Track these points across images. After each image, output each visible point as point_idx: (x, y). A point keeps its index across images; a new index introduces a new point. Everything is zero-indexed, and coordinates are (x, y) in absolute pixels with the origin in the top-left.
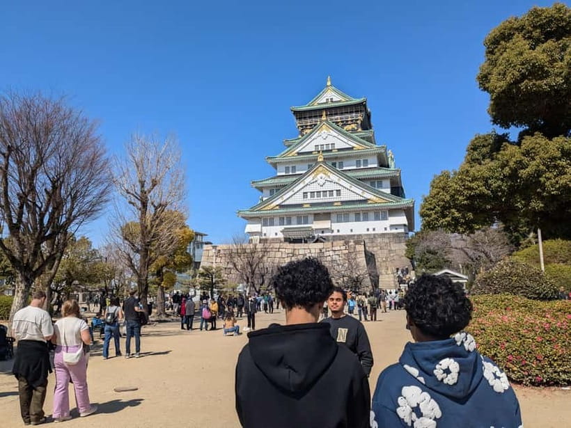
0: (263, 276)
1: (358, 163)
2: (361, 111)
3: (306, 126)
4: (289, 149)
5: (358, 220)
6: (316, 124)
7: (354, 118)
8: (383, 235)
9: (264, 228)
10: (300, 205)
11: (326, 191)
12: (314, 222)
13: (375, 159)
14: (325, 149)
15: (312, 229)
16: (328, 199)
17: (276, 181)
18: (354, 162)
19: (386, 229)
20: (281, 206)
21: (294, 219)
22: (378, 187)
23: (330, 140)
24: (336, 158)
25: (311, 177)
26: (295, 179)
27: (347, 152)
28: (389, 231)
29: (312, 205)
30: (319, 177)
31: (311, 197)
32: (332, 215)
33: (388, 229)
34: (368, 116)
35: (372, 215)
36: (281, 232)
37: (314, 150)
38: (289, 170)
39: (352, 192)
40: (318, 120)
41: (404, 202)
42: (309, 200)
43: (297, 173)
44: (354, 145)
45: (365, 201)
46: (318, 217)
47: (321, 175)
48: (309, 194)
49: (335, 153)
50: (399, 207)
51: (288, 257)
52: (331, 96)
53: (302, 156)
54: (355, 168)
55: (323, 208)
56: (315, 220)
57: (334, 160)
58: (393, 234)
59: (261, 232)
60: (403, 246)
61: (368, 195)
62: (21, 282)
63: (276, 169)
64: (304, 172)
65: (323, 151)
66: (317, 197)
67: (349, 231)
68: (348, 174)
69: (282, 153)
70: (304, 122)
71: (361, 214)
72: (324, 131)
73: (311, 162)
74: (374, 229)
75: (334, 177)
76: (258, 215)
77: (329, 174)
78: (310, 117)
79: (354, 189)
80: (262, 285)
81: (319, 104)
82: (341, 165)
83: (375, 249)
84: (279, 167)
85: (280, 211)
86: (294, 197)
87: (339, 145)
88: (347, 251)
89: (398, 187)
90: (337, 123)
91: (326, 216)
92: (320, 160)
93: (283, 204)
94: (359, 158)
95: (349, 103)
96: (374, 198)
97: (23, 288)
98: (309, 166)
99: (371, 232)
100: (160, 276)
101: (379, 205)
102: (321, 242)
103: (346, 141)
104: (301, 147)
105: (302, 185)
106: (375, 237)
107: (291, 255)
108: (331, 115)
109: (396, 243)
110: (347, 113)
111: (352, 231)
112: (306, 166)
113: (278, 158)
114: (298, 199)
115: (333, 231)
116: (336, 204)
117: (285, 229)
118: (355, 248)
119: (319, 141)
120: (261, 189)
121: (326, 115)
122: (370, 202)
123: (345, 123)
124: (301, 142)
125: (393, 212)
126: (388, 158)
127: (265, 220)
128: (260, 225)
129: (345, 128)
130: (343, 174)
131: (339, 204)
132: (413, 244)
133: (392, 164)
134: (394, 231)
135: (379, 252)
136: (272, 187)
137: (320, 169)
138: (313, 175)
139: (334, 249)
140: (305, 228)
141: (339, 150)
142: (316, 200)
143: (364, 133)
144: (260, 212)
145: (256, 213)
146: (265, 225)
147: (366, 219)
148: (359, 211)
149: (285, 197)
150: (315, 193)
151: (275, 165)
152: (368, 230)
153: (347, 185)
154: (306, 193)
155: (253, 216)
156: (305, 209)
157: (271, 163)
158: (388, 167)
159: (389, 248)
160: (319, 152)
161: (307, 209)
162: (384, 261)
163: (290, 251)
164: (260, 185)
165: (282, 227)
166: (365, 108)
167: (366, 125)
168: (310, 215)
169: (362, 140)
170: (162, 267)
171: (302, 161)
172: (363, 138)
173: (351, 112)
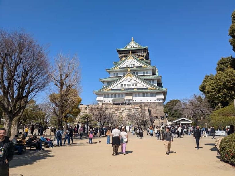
0: (105, 119)
1: (144, 73)
2: (145, 52)
3: (123, 57)
4: (115, 66)
5: (144, 96)
6: (127, 56)
7: (143, 54)
8: (154, 103)
9: (104, 98)
10: (120, 90)
11: (131, 84)
12: (126, 97)
13: (151, 71)
14: (131, 66)
15: (125, 100)
16: (132, 87)
17: (110, 79)
18: (142, 72)
19: (155, 100)
20: (112, 90)
21: (117, 95)
22: (152, 83)
23: (133, 63)
24: (135, 70)
25: (125, 78)
26: (118, 78)
27: (139, 68)
28: (156, 101)
29: (125, 89)
30: (128, 78)
31: (125, 86)
32: (133, 94)
33: (156, 100)
34: (148, 54)
35: (149, 94)
36: (112, 100)
37: (126, 67)
38: (115, 75)
39: (142, 85)
40: (128, 54)
41: (163, 89)
42: (124, 87)
43: (119, 76)
44: (143, 65)
45: (147, 88)
46: (127, 94)
47: (129, 77)
48: (124, 85)
49: (135, 68)
50: (161, 91)
51: (116, 111)
52: (133, 45)
53: (121, 69)
54: (143, 75)
55: (129, 91)
56: (126, 96)
57: (134, 71)
58: (158, 102)
59: (103, 100)
60: (162, 108)
61: (148, 86)
62: (8, 119)
63: (110, 74)
64: (122, 76)
65: (130, 67)
66: (127, 86)
67: (140, 101)
68: (140, 77)
69: (113, 68)
70: (122, 55)
71: (145, 94)
72: (130, 59)
73: (125, 72)
74: (150, 100)
75: (134, 78)
76: (102, 93)
77: (132, 77)
78: (125, 53)
79: (142, 83)
80: (104, 123)
81: (128, 48)
82: (137, 73)
83: (151, 108)
84: (111, 73)
85: (111, 92)
86: (117, 86)
87: (136, 65)
88: (141, 109)
89: (160, 83)
90: (135, 56)
91: (131, 94)
92: (128, 71)
93: (113, 89)
94: (145, 71)
95: (141, 48)
96: (151, 87)
97: (9, 122)
98: (124, 73)
99: (149, 101)
100: (66, 118)
101: (153, 90)
102: (130, 105)
103: (139, 63)
104: (121, 65)
105: (121, 81)
106: (151, 104)
107: (117, 110)
108: (133, 53)
109: (159, 106)
110: (140, 52)
111: (141, 101)
112: (122, 73)
113: (111, 70)
114: (119, 87)
115: (133, 101)
116: (135, 89)
117: (113, 99)
118: (144, 108)
119: (128, 63)
120: (103, 82)
121: (131, 53)
122: (149, 89)
123: (139, 56)
124: (121, 63)
125: (159, 93)
126: (156, 71)
127: (105, 95)
128: (103, 97)
129: (139, 58)
130: (138, 77)
131: (136, 89)
132: (167, 107)
133: (157, 74)
134: (158, 101)
135: (152, 110)
136: (108, 81)
137: (129, 75)
138: (126, 77)
139: (136, 108)
140: (121, 99)
141: (136, 67)
142: (127, 87)
143: (147, 61)
144: (103, 92)
145: (101, 92)
146: (105, 97)
147: (147, 96)
148: (144, 93)
149: (114, 86)
150: (126, 85)
151: (109, 73)
152: (148, 100)
153: (140, 82)
154: (123, 84)
155: (100, 93)
156: (122, 91)
157: (108, 72)
158: (156, 75)
159: (156, 108)
160: (128, 68)
161: (123, 91)
162: (154, 114)
163: (117, 108)
164: (103, 80)
165: (112, 99)
166: (147, 51)
167: (147, 58)
168: (124, 94)
169: (146, 64)
170: (67, 114)
171: (121, 71)
172: (146, 63)
173: (141, 52)
